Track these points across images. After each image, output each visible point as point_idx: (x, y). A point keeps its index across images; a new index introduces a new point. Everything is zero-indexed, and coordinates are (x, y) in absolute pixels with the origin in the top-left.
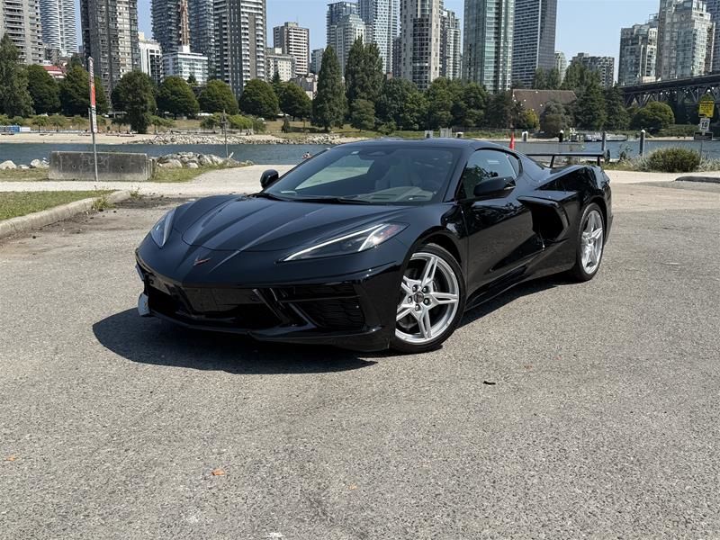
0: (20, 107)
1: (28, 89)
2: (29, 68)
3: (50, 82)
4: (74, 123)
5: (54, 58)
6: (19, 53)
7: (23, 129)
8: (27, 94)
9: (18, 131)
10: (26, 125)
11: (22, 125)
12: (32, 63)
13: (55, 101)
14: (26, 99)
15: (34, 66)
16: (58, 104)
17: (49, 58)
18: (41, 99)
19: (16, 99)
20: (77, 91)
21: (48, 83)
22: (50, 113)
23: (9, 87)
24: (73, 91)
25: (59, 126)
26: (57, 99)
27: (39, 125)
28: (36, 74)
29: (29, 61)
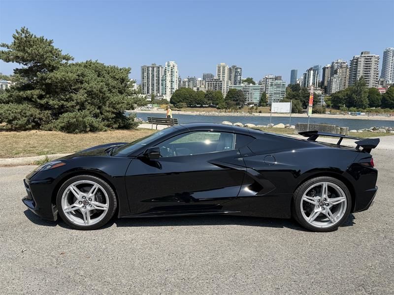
0: (363, 105)
1: (368, 97)
2: (370, 89)
3: (378, 94)
4: (385, 112)
5: (384, 85)
6: (366, 83)
7: (362, 114)
8: (367, 100)
9: (360, 114)
10: (364, 112)
11: (362, 112)
12: (372, 87)
13: (379, 102)
14: (366, 101)
15: (372, 88)
16: (380, 104)
17: (382, 84)
18: (373, 101)
19: (362, 101)
20: (390, 98)
21: (377, 95)
22: (376, 107)
23: (360, 97)
24: (388, 98)
25: (377, 112)
26: (380, 101)
27: (369, 112)
28: (373, 92)
29: (370, 86)
